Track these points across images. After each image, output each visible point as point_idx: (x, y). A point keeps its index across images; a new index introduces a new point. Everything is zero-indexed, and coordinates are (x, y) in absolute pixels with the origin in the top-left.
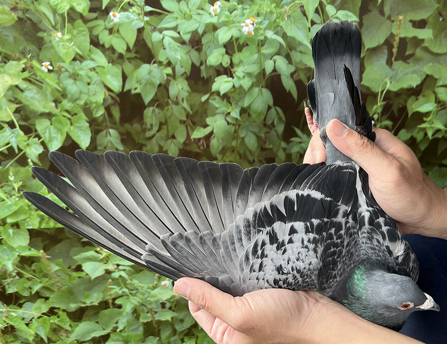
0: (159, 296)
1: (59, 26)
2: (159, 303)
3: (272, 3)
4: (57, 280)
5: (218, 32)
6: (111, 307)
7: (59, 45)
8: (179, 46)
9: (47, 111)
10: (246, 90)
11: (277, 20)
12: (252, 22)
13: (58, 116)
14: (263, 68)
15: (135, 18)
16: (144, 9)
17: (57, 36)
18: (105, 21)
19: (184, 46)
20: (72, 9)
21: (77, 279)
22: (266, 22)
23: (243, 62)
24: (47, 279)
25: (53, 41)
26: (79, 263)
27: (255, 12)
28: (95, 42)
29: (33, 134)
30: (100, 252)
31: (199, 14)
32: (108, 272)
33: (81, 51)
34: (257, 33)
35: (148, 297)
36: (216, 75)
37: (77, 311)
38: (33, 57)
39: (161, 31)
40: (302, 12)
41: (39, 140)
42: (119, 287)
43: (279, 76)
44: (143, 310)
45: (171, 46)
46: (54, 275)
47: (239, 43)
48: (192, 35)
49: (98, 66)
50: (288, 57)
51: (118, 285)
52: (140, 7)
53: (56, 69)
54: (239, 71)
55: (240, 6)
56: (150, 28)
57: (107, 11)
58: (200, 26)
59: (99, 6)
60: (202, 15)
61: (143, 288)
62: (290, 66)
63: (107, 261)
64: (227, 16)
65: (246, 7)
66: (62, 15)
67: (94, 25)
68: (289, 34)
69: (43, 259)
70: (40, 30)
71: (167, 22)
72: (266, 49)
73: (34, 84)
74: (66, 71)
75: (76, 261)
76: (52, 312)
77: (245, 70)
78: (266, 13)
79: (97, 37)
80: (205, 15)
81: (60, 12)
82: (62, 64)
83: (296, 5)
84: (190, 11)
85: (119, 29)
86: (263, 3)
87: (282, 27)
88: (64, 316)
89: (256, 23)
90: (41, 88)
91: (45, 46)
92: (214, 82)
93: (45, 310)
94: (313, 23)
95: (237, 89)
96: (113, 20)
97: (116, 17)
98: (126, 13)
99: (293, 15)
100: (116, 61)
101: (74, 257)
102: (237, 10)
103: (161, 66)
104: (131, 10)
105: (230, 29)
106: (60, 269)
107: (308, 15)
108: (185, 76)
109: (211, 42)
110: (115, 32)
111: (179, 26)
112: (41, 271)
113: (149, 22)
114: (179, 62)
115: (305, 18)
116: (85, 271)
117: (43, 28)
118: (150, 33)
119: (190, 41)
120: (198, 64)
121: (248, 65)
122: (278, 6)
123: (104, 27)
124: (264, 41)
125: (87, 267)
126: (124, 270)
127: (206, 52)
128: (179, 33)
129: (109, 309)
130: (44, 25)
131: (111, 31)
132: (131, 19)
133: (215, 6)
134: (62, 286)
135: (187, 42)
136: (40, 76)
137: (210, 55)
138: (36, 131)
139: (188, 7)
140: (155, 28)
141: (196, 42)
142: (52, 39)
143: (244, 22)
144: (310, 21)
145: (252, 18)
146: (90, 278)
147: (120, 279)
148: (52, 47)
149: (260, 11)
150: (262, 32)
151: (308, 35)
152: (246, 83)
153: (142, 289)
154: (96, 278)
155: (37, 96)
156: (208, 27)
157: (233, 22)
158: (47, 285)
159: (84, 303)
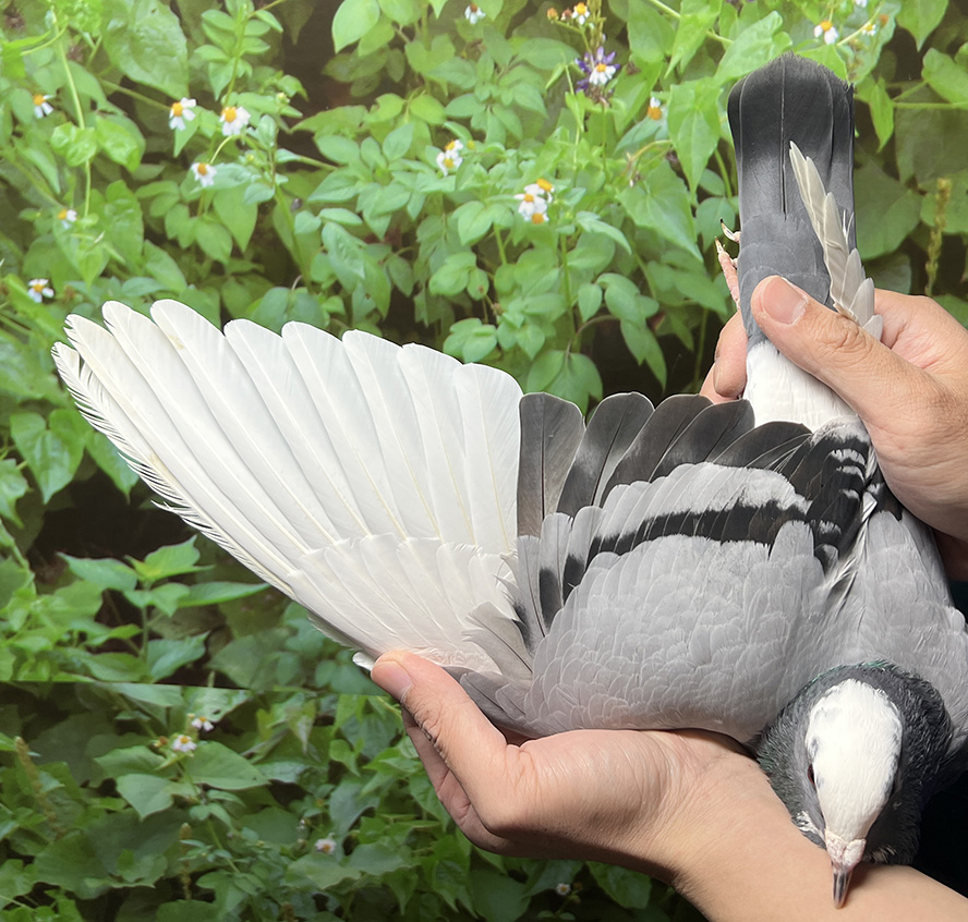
0: (310, 877)
1: (70, 196)
2: (309, 896)
3: (592, 146)
4: (53, 814)
5: (456, 213)
6: (188, 896)
7: (69, 240)
8: (360, 247)
9: (38, 396)
10: (531, 355)
11: (608, 188)
12: (542, 192)
13: (64, 408)
14: (573, 304)
15: (254, 177)
16: (276, 157)
17: (65, 219)
18: (179, 185)
19: (373, 247)
20: (102, 156)
21: (105, 815)
22: (579, 193)
23: (520, 288)
24: (30, 811)
25: (55, 230)
26: (110, 776)
27: (550, 167)
28: (156, 235)
29: (5, 451)
30: (162, 750)
31: (409, 171)
32: (181, 804)
33: (122, 255)
34: (555, 218)
35: (281, 877)
36: (453, 319)
37: (101, 898)
38: (10, 266)
39: (316, 210)
40: (673, 168)
41: (18, 463)
42: (207, 844)
43: (615, 325)
44: (269, 909)
45: (341, 245)
46: (47, 800)
47: (511, 243)
48: (392, 220)
49: (162, 291)
50: (639, 279)
51: (206, 839)
52: (264, 151)
53: (60, 296)
54: (511, 310)
55: (511, 152)
56: (290, 201)
57: (184, 162)
58: (412, 201)
59: (165, 150)
60: (417, 172)
61: (269, 854)
62: (644, 299)
63: (180, 775)
64: (479, 177)
65: (525, 156)
66: (79, 171)
67: (154, 193)
68: (638, 222)
69: (20, 758)
70: (24, 204)
71: (333, 188)
72: (579, 257)
73: (9, 330)
74: (86, 300)
75: (101, 771)
76: (40, 896)
77: (527, 307)
78: (578, 170)
79: (161, 221)
80: (423, 172)
81: (75, 162)
82: (76, 285)
83: (657, 149)
84: (388, 163)
85: (215, 204)
86: (570, 145)
87: (619, 204)
88: (69, 908)
89: (552, 195)
90: (24, 340)
91: (37, 241)
92: (449, 334)
93: (23, 889)
94: (703, 195)
95: (508, 353)
96: (199, 183)
97: (206, 175)
98: (231, 166)
99: (649, 175)
100: (207, 278)
101: (98, 760)
102: (504, 161)
103: (318, 293)
104: (243, 159)
105: (486, 206)
106: (60, 788)
107: (687, 175)
108: (376, 318)
109: (439, 237)
110: (203, 211)
111: (360, 198)
112: (16, 789)
113: (287, 188)
114: (360, 285)
115: (681, 182)
116: (124, 796)
117: (33, 200)
118: (289, 214)
119: (387, 234)
120: (408, 291)
121: (534, 295)
122: (607, 152)
123: (176, 199)
124: (574, 237)
125: (129, 786)
126: (221, 802)
127: (426, 262)
128: (360, 215)
129: (181, 901)
130: (36, 193)
131: (194, 208)
132: (240, 180)
133: (448, 152)
134: (66, 833)
135: (381, 236)
136: (24, 313)
137: (436, 270)
138: (11, 442)
139: (382, 153)
140: (301, 202)
141: (402, 238)
142: (54, 225)
143: (524, 192)
144: (694, 188)
145: (541, 182)
146: (135, 816)
147: (210, 824)
148: (54, 245)
149: (563, 164)
150: (568, 215)
151: (690, 223)
152: (531, 340)
153: (265, 855)
154: (151, 817)
155: (16, 360)
156: (431, 201)
157: (495, 192)
158: (29, 825)
159: (120, 879)
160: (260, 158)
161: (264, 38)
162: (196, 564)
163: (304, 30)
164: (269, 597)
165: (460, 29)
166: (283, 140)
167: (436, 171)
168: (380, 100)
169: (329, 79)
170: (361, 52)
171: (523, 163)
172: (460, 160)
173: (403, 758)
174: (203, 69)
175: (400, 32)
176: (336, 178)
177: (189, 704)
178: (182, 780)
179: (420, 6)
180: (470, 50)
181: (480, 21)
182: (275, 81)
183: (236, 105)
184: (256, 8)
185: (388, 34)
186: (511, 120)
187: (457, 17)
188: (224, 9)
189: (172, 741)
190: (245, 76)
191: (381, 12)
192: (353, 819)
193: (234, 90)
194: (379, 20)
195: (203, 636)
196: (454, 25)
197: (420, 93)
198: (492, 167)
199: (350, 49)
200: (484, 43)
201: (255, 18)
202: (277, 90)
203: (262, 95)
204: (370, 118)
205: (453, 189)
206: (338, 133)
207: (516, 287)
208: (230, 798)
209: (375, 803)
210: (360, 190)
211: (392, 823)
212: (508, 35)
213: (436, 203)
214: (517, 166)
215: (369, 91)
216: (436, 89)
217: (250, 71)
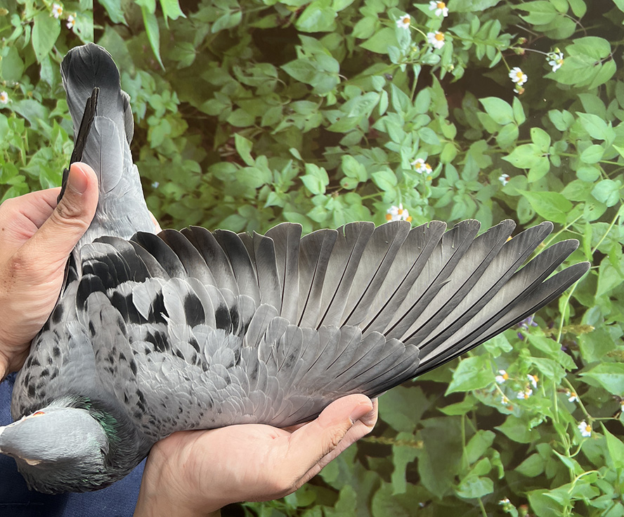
160: (415, 56)
161: (485, 57)
162: (168, 17)
163: (491, 80)
164: (153, 62)
165: (495, 171)
166: (426, 68)
167: (413, 158)
168: (453, 125)
169: (463, 95)
170: (480, 114)
171: (421, 208)
172: (420, 172)
173: (63, 144)
174: (466, 21)
175: (492, 137)
176: (406, 100)
177: (82, 14)
178: (35, 9)
179: (508, 148)
180: (484, 177)
181: (501, 183)
182: (461, 63)
183: (445, 40)
184: (502, 52)
185: (491, 130)
186: (444, 201)
187: (503, 170)
188: (501, 33)
189: (58, 3)
190: (463, 46)
191: (503, 126)
192: (22, 114)
193: (454, 39)
194: (499, 125)
195: (125, 22)
196: (498, 168)
197: (458, 148)
198: (417, 190)
199: (481, 108)
200: (488, 185)
201: (497, 51)
202: (456, 65)
203: (452, 56)
204: (442, 119)
205: (404, 168)
206: (432, 100)
207: (349, 205)
208: (27, 39)
209: (33, 127)
210: (399, 114)
211: (22, 137)
212: (493, 199)
213: (395, 158)
214: (418, 205)
215: (458, 118)
216: (461, 158)
217: (466, 48)
